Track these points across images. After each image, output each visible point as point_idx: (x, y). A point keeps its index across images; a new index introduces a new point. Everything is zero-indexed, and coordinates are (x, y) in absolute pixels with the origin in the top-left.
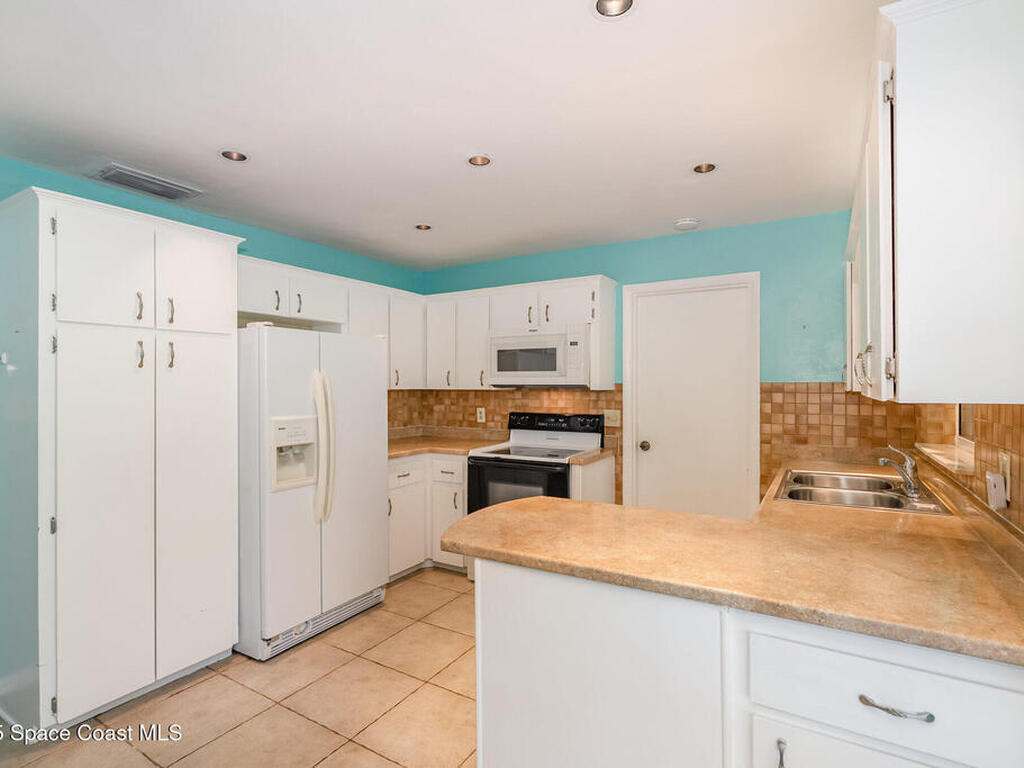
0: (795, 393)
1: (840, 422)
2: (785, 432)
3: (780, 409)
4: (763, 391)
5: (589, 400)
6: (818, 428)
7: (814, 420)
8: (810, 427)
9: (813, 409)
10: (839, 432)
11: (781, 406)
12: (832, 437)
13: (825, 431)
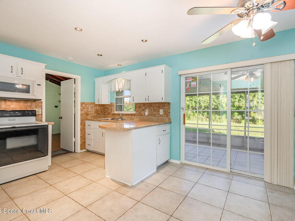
0: (86, 104)
1: (94, 110)
2: (85, 113)
3: (84, 108)
4: (81, 104)
5: (28, 105)
6: (90, 112)
7: (90, 110)
8: (89, 111)
9: (90, 108)
10: (94, 112)
11: (84, 107)
12: (93, 113)
13: (92, 112)
